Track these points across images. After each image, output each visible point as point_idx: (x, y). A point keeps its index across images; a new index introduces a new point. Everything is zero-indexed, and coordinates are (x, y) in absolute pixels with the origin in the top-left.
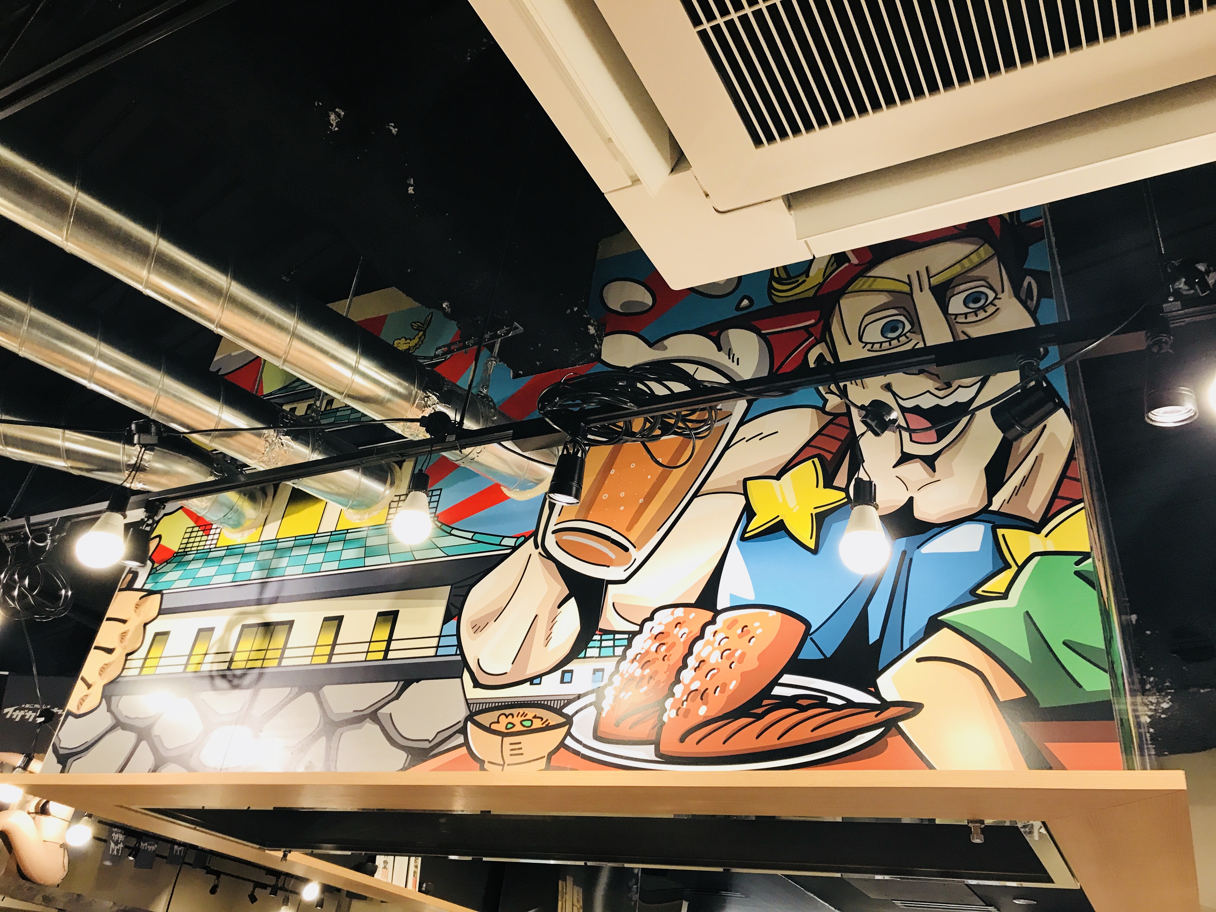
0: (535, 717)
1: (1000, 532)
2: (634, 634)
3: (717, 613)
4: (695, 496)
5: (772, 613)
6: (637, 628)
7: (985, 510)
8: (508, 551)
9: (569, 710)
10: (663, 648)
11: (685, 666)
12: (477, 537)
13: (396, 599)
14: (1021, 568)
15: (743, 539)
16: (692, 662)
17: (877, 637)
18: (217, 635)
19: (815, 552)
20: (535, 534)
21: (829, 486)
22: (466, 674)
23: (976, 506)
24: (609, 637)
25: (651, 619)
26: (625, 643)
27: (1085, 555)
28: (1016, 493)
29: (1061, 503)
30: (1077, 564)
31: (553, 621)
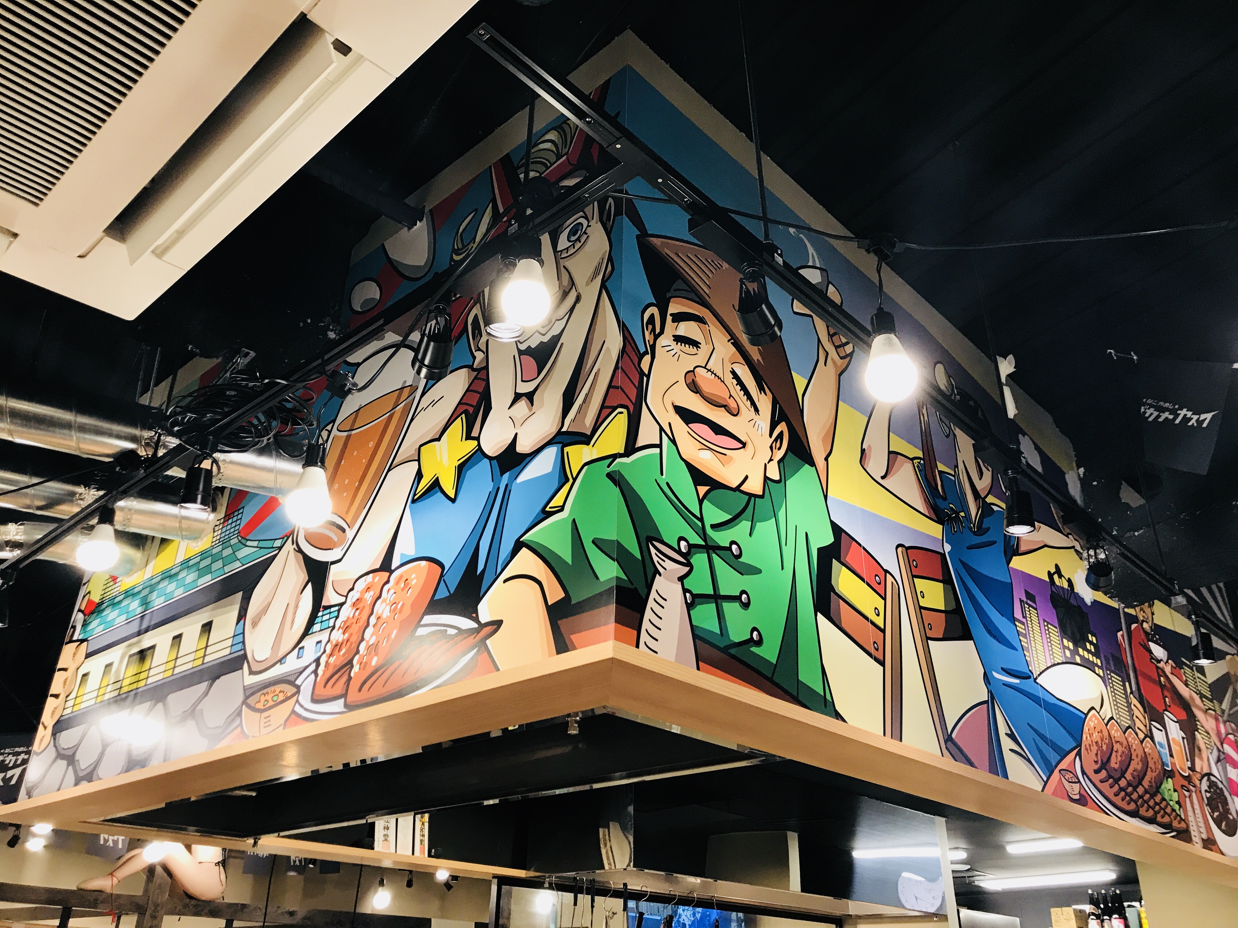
0: (280, 692)
1: (566, 449)
2: (341, 605)
3: (391, 572)
4: (389, 470)
5: (424, 563)
6: (343, 599)
7: (559, 433)
9: (299, 681)
10: (358, 612)
11: (368, 625)
12: (262, 544)
14: (575, 480)
15: (414, 501)
16: (373, 620)
17: (483, 567)
18: (115, 667)
19: (453, 501)
20: (293, 532)
21: (469, 437)
22: (246, 665)
23: (554, 430)
24: (328, 611)
25: (352, 589)
26: (336, 614)
27: (614, 457)
28: (579, 411)
29: (606, 412)
30: (608, 466)
31: (297, 607)
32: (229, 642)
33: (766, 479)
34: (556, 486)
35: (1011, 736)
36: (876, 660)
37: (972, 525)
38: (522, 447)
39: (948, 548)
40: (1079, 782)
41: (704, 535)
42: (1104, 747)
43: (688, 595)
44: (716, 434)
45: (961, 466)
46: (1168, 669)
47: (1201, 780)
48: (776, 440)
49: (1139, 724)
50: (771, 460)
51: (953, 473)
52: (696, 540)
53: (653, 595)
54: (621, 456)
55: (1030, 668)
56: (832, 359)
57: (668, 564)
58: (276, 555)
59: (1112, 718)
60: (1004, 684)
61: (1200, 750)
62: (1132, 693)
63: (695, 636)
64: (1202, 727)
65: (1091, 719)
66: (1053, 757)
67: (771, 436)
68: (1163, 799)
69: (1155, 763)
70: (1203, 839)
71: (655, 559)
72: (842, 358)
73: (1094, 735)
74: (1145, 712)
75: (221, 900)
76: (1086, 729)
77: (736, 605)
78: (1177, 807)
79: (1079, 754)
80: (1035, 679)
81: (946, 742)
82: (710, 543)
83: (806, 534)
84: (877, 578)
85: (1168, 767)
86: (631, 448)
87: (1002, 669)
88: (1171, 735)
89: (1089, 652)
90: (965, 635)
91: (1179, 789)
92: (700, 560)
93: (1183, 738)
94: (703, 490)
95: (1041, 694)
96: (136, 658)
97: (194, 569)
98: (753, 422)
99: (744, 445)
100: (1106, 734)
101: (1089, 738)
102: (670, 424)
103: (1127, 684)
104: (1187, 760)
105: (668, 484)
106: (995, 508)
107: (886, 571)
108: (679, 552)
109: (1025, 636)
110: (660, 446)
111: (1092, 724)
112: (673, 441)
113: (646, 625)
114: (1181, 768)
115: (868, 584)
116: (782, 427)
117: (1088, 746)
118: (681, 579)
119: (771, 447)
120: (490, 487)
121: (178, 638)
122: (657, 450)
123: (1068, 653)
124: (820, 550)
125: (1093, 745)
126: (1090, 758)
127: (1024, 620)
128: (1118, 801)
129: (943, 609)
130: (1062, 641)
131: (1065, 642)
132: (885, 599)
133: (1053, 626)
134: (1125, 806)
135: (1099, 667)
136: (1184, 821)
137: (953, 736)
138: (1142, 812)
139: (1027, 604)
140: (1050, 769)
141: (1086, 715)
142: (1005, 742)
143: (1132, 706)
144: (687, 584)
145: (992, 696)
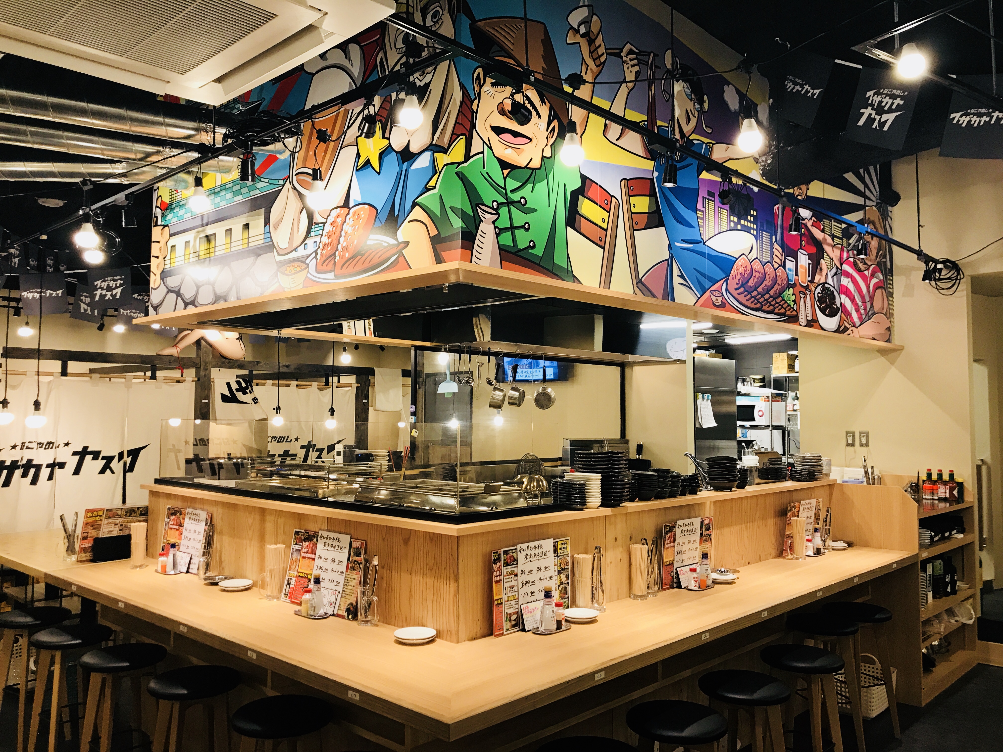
0: (297, 266)
1: (436, 154)
2: (325, 223)
3: (350, 209)
4: (341, 149)
5: (366, 206)
6: (325, 220)
7: (431, 144)
8: (281, 188)
9: (307, 261)
10: (334, 228)
11: (341, 236)
12: (271, 181)
13: (248, 217)
14: (440, 173)
15: (357, 170)
16: (343, 234)
17: (397, 212)
18: (192, 243)
19: (379, 173)
20: (289, 177)
21: (384, 137)
22: (275, 250)
23: (428, 142)
24: (317, 226)
25: (329, 215)
26: (322, 228)
27: (459, 163)
28: (441, 134)
29: (455, 137)
30: (456, 168)
31: (299, 221)
32: (262, 237)
33: (543, 157)
34: (431, 175)
35: (682, 276)
36: (600, 246)
38: (414, 149)
39: (656, 174)
40: (723, 295)
41: (506, 196)
42: (746, 275)
43: (497, 229)
44: (515, 137)
46: (809, 224)
47: (816, 288)
48: (550, 132)
50: (547, 145)
53: (479, 232)
54: (462, 163)
55: (702, 237)
56: (591, 70)
57: (487, 216)
58: (281, 190)
59: (757, 258)
60: (681, 249)
61: (821, 269)
62: (776, 241)
63: (500, 249)
64: (828, 255)
66: (707, 284)
67: (547, 131)
68: (783, 300)
69: (782, 280)
70: (807, 320)
71: (480, 214)
72: (597, 66)
73: (740, 270)
76: (735, 266)
77: (523, 230)
78: (792, 304)
80: (704, 244)
81: (637, 283)
82: (509, 201)
83: (565, 184)
84: (606, 201)
86: (467, 157)
87: (682, 240)
88: (800, 262)
89: (749, 221)
91: (797, 293)
92: (504, 211)
93: (809, 264)
94: (506, 172)
95: (707, 251)
96: (205, 239)
97: (230, 191)
98: (537, 125)
99: (531, 140)
100: (749, 267)
102: (489, 138)
103: (774, 237)
104: (809, 276)
105: (487, 173)
106: (695, 142)
107: (612, 196)
108: (493, 208)
109: (702, 219)
110: (483, 152)
111: (740, 264)
112: (490, 148)
113: (476, 247)
114: (802, 282)
115: (600, 206)
116: (555, 123)
117: (734, 276)
118: (493, 222)
119: (547, 138)
120: (397, 169)
121: (229, 230)
122: (482, 155)
123: (732, 224)
124: (572, 192)
125: (738, 275)
126: (733, 283)
127: (704, 209)
128: (748, 304)
129: (647, 211)
130: (730, 218)
131: (732, 218)
132: (609, 212)
133: (725, 210)
134: (753, 306)
135: (754, 229)
136: (796, 311)
137: (643, 280)
138: (764, 308)
139: (708, 199)
140: (704, 291)
141: (737, 259)
142: (677, 280)
143: (774, 250)
144: (497, 224)
145: (672, 256)
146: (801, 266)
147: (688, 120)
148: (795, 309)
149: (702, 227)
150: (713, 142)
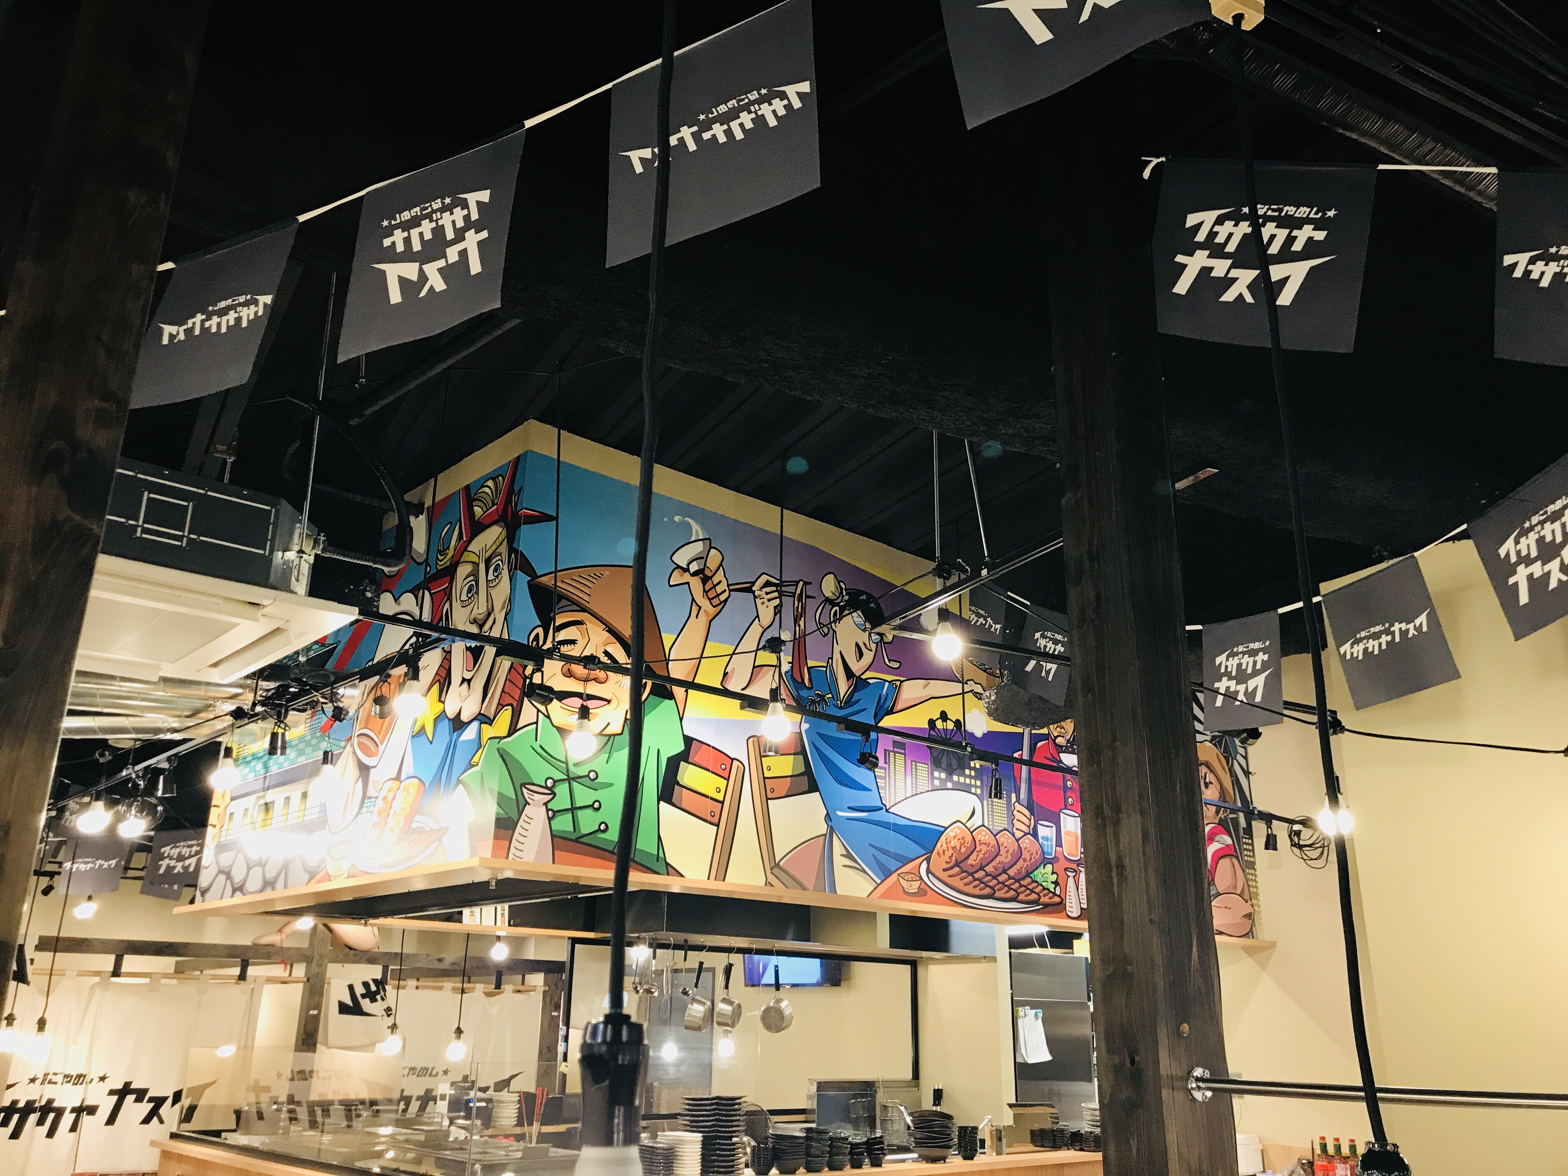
1: (483, 725)
2: (377, 798)
3: (401, 782)
6: (377, 794)
7: (480, 714)
14: (484, 747)
15: (413, 737)
18: (250, 812)
19: (431, 743)
20: (351, 738)
21: (440, 701)
23: (477, 711)
24: (369, 800)
25: (381, 789)
26: (373, 803)
27: (501, 738)
28: (489, 702)
29: (500, 707)
30: (500, 743)
31: (353, 793)
32: (318, 809)
33: (626, 720)
34: (476, 749)
35: (849, 856)
36: (711, 823)
37: (839, 702)
38: (465, 717)
39: (805, 728)
40: (921, 879)
41: (567, 771)
42: (963, 850)
43: (550, 812)
44: (584, 701)
45: (837, 656)
49: (1018, 825)
51: (825, 665)
52: (559, 776)
53: (523, 817)
54: (505, 737)
55: (884, 802)
56: (706, 611)
57: (536, 796)
58: (342, 752)
59: (983, 825)
60: (848, 819)
62: (1018, 800)
63: (553, 836)
65: (952, 831)
66: (894, 865)
68: (1034, 881)
69: (1031, 854)
71: (526, 796)
72: (714, 607)
73: (952, 843)
74: (1032, 813)
75: (376, 950)
76: (943, 838)
77: (590, 810)
78: (1051, 887)
79: (928, 860)
80: (887, 811)
81: (772, 869)
82: (571, 776)
83: (659, 750)
84: (723, 767)
85: (1051, 854)
86: (513, 730)
87: (849, 808)
88: (1065, 827)
89: (970, 777)
90: (813, 787)
91: (1061, 872)
92: (562, 790)
93: (1083, 829)
95: (892, 819)
96: (263, 807)
97: (295, 749)
98: (619, 683)
99: (609, 702)
100: (969, 838)
101: (944, 844)
103: (1014, 796)
105: (541, 747)
106: (871, 681)
107: (733, 759)
108: (546, 787)
109: (884, 778)
110: (537, 723)
111: (952, 834)
113: (516, 836)
114: (1068, 854)
115: (713, 772)
117: (941, 852)
118: (546, 804)
120: (448, 740)
121: (287, 799)
122: (535, 726)
123: (937, 783)
124: (669, 759)
125: (948, 850)
126: (939, 862)
127: (886, 766)
128: (969, 889)
129: (790, 774)
130: (932, 774)
131: (936, 774)
132: (728, 780)
133: (924, 764)
134: (977, 891)
135: (976, 786)
136: (1059, 896)
137: (781, 864)
138: (998, 894)
139: (893, 751)
140: (887, 874)
141: (946, 828)
142: (839, 861)
143: (1015, 812)
144: (550, 806)
145: (831, 830)
146: (1068, 833)
147: (861, 655)
148: (1058, 892)
149: (884, 788)
150: (902, 679)
